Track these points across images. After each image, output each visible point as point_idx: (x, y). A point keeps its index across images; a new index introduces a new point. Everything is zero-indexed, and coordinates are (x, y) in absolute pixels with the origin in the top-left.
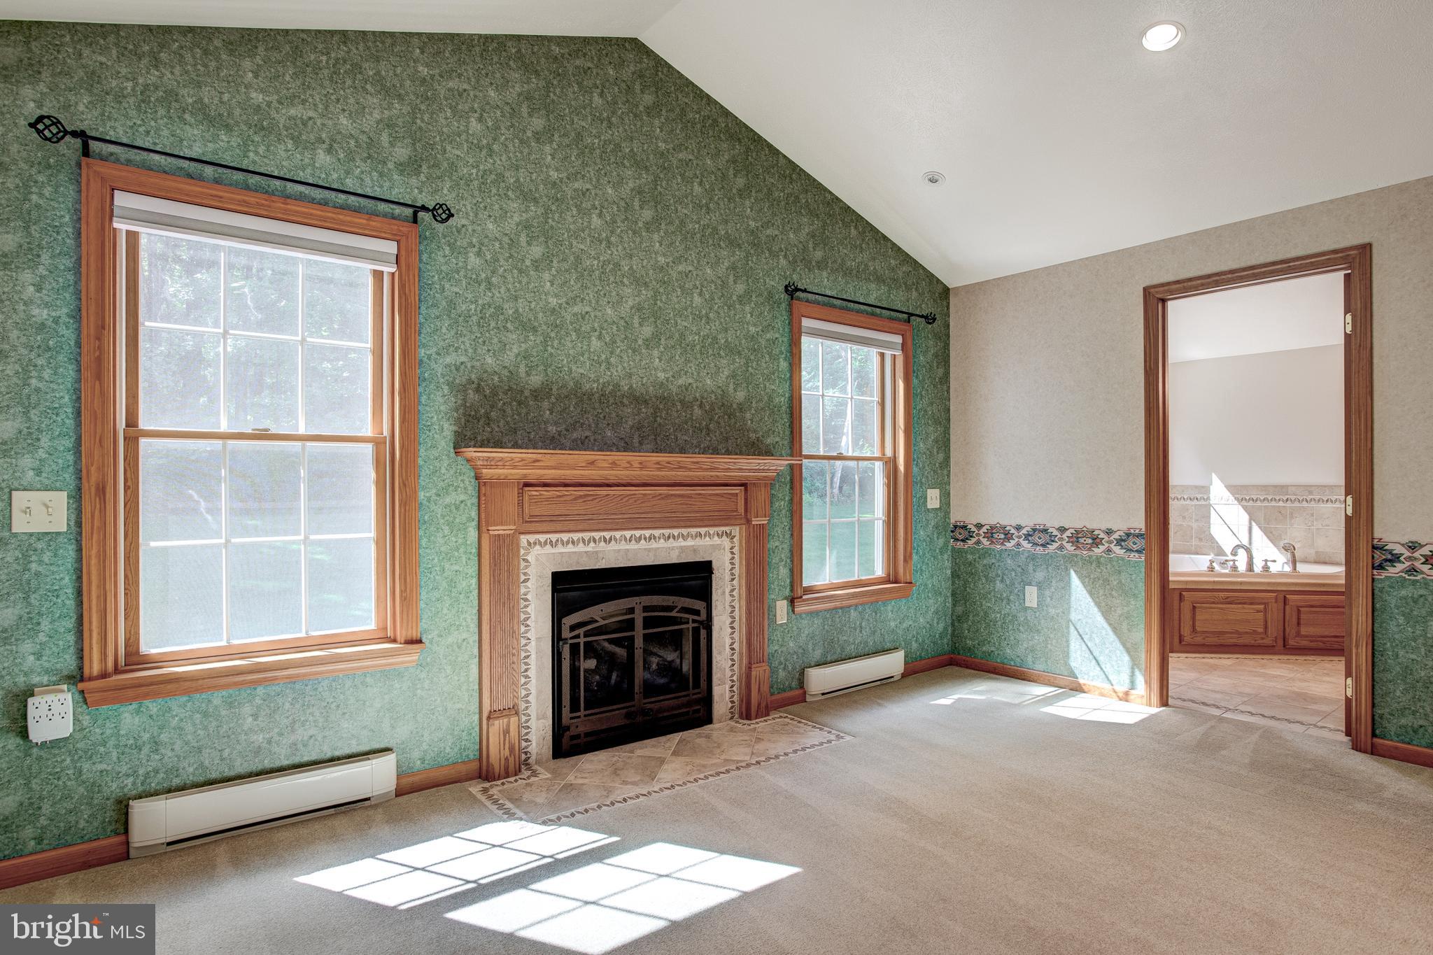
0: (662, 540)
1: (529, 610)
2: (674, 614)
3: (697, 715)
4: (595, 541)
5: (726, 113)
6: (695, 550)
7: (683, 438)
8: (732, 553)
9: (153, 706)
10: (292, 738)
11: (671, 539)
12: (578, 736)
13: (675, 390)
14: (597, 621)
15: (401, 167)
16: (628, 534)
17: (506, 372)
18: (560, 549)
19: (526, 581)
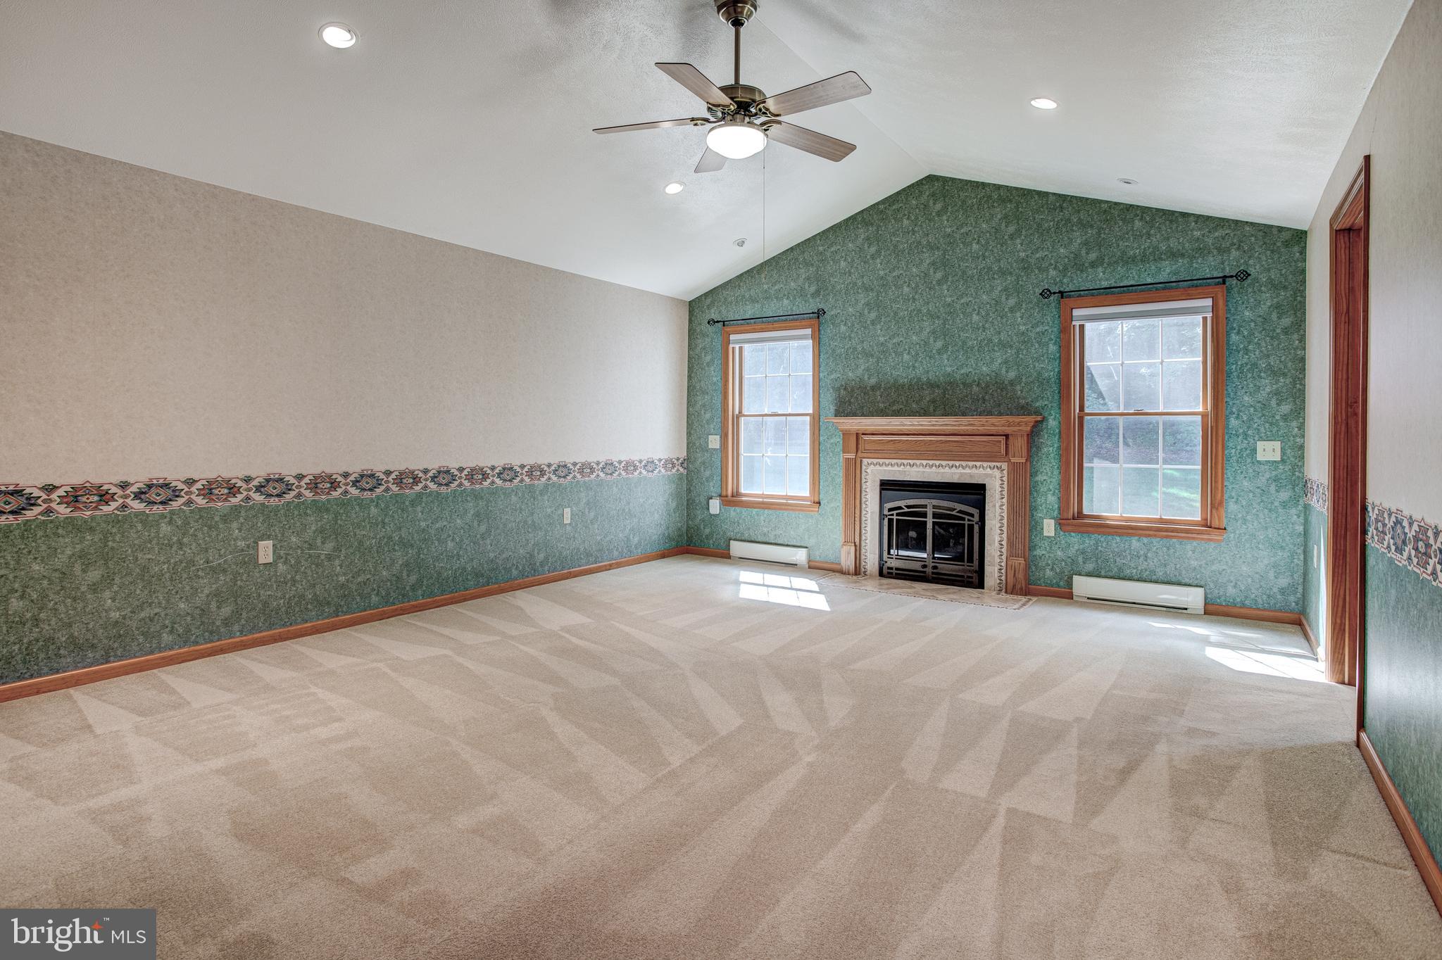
0: (947, 468)
1: (867, 497)
2: (954, 513)
3: (971, 580)
4: (904, 465)
5: (998, 187)
6: (971, 476)
7: (963, 406)
8: (1002, 480)
9: (738, 509)
10: (775, 533)
11: (954, 468)
12: (892, 568)
13: (958, 377)
14: (902, 508)
15: (813, 295)
16: (925, 462)
17: (858, 379)
18: (884, 468)
19: (866, 482)
